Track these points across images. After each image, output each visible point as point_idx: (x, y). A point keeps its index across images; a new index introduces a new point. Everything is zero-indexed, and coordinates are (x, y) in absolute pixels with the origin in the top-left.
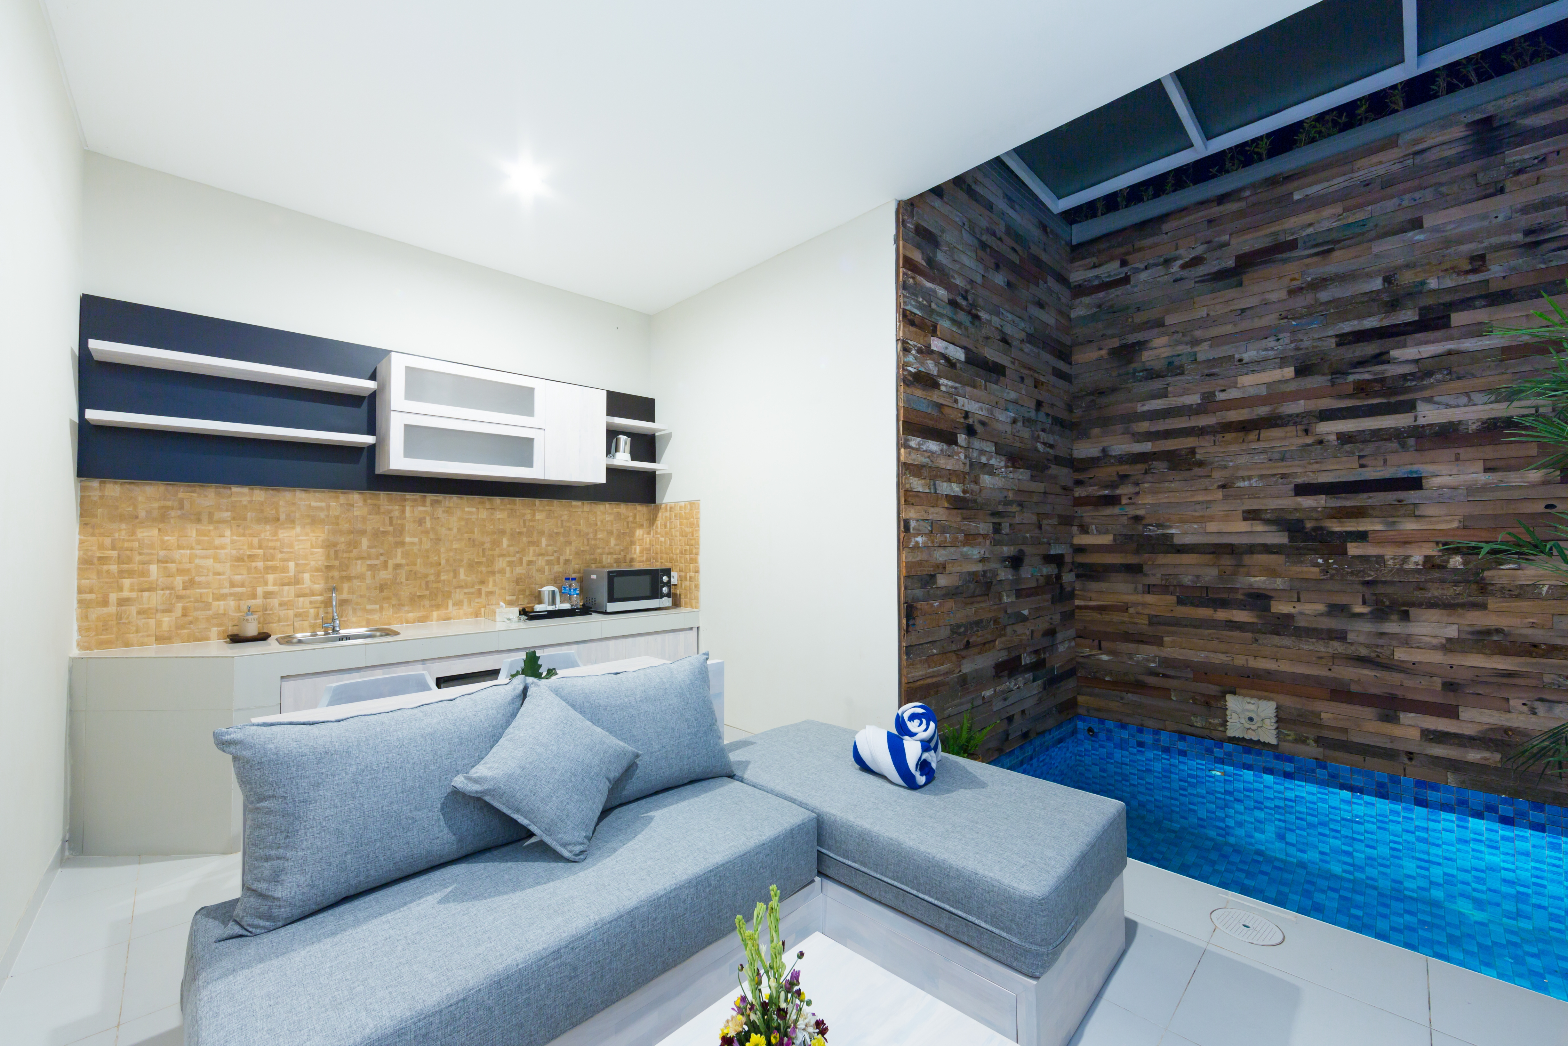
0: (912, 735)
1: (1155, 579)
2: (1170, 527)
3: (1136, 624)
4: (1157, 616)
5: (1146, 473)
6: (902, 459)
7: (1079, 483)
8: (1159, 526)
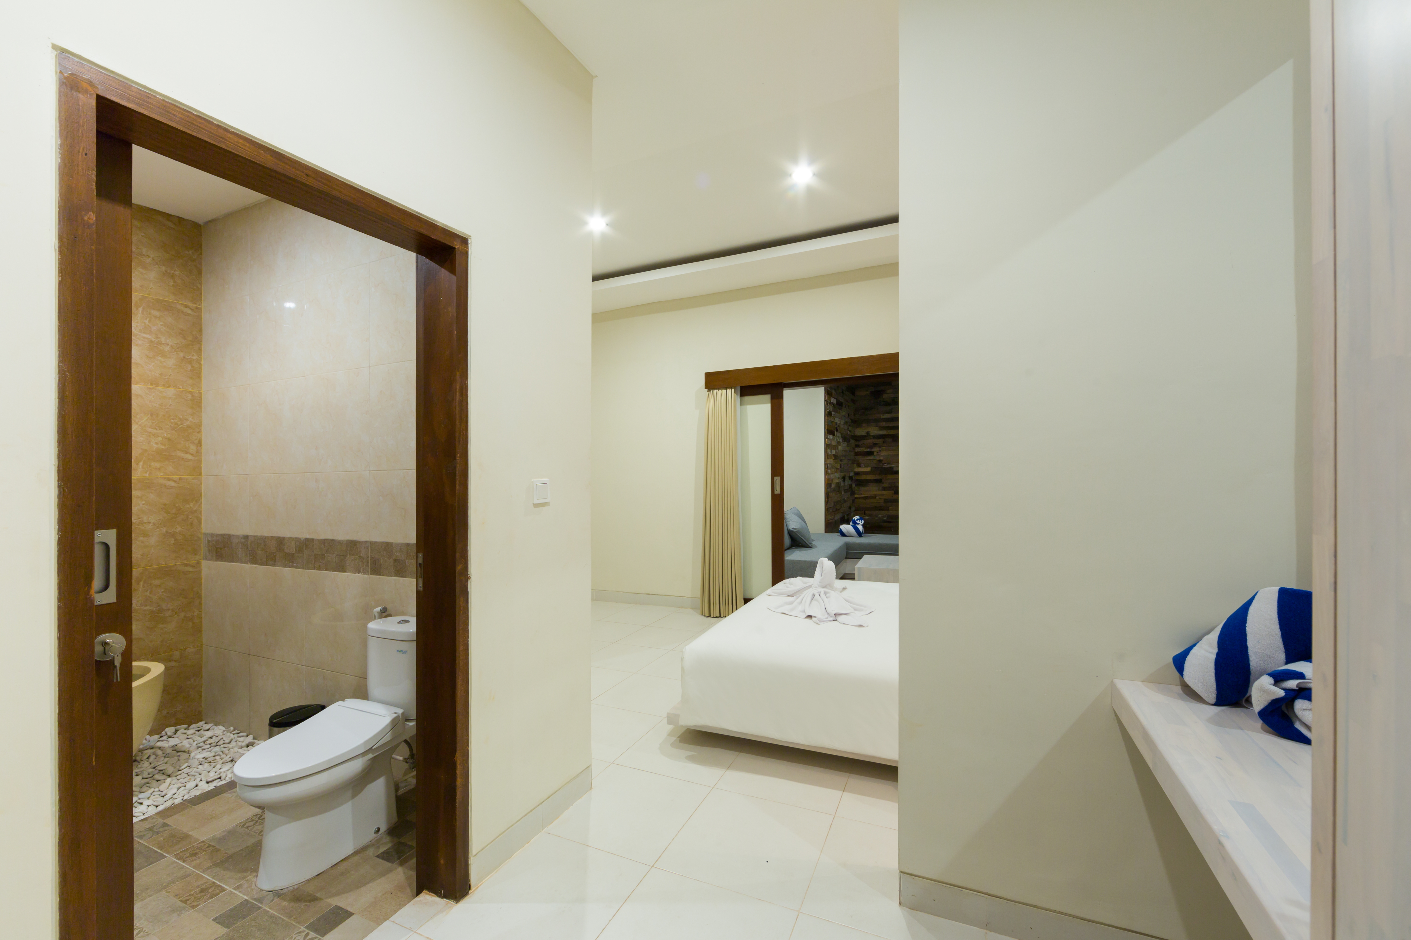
0: (858, 524)
1: (885, 485)
2: (892, 464)
3: (879, 503)
4: (887, 499)
5: (884, 442)
6: (826, 442)
7: (857, 446)
8: (888, 464)
